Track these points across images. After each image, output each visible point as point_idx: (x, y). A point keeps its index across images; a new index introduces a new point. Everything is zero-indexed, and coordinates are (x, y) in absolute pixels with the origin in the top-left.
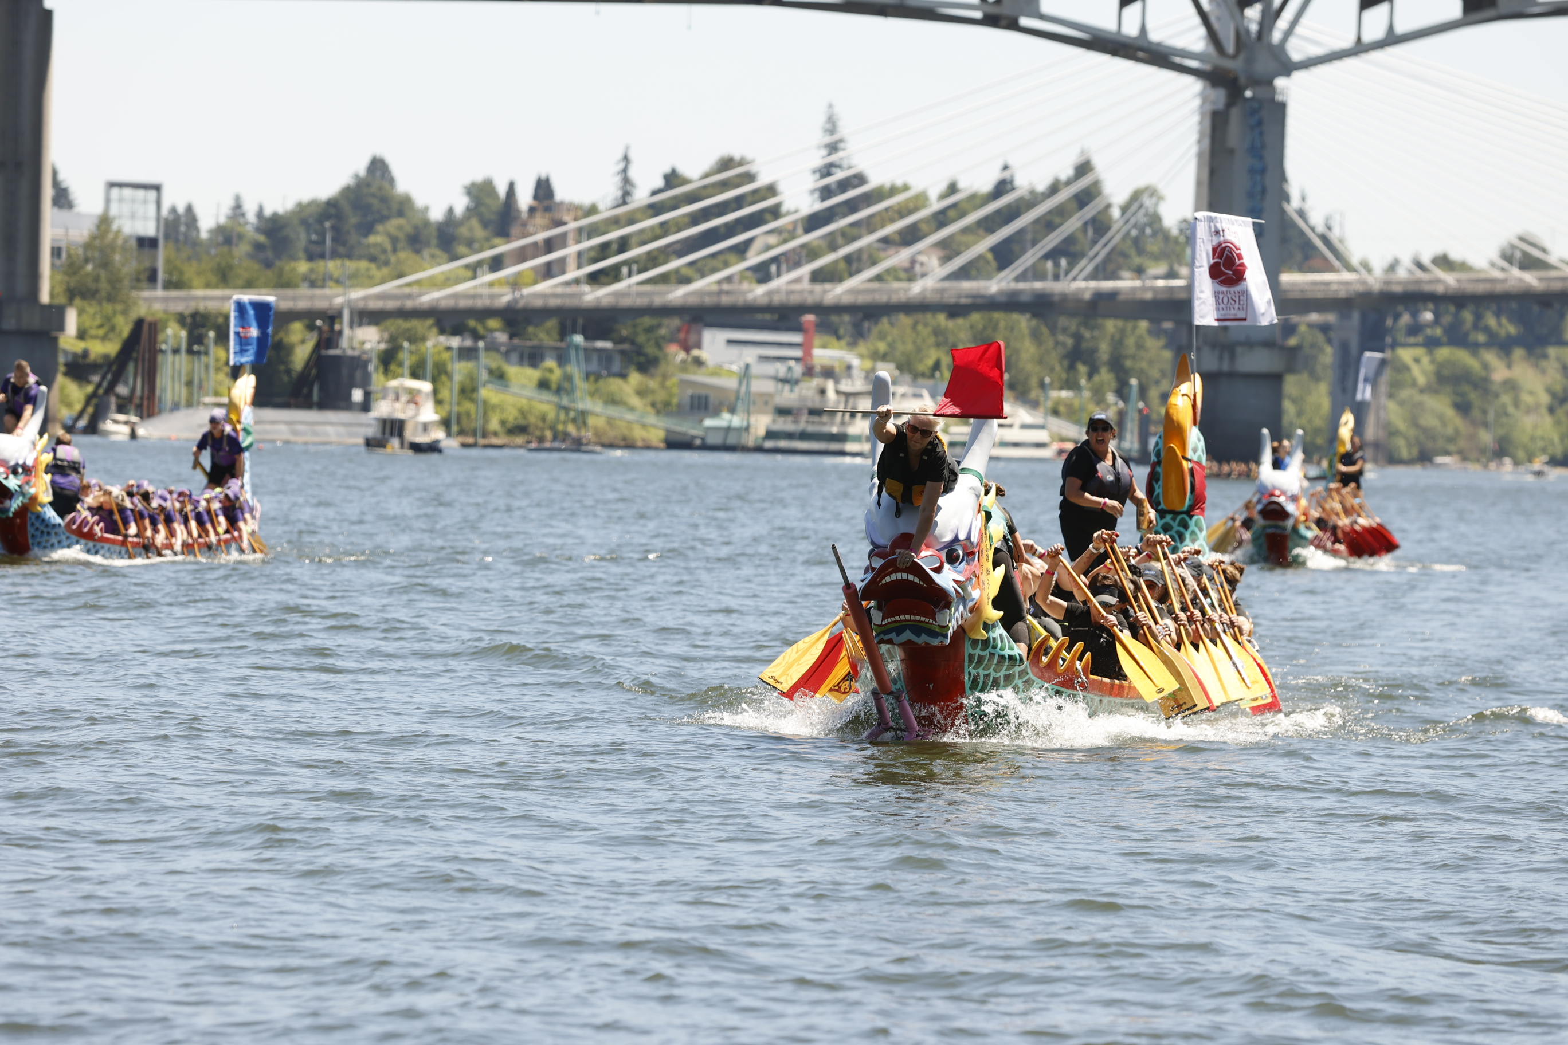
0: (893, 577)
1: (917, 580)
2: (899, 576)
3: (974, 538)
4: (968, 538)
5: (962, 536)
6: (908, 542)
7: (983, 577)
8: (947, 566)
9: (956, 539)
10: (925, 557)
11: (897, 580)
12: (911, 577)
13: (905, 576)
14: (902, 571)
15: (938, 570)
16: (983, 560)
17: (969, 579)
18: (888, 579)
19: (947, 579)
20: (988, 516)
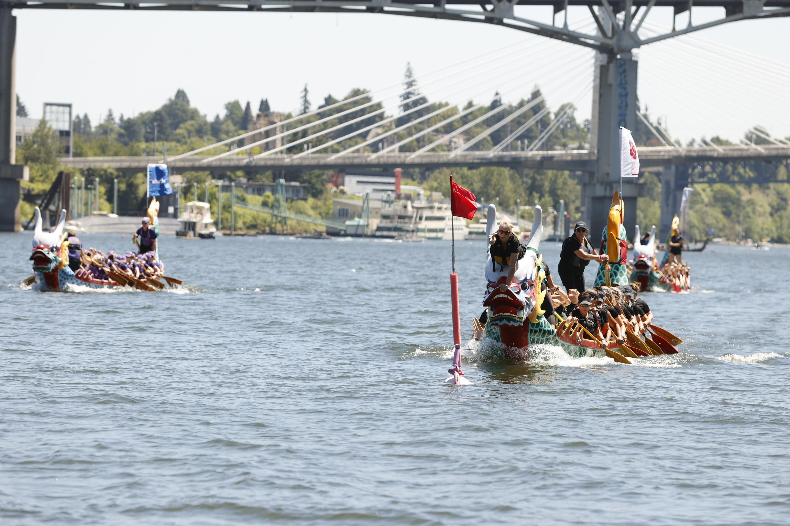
0: (498, 296)
1: (509, 297)
2: (501, 296)
3: (533, 279)
4: (531, 278)
5: (528, 278)
6: (505, 280)
7: (537, 295)
8: (522, 291)
9: (526, 279)
10: (513, 287)
11: (500, 298)
12: (506, 296)
13: (503, 296)
14: (502, 293)
15: (518, 293)
16: (537, 288)
17: (531, 297)
18: (496, 297)
19: (522, 297)
20: (539, 268)
